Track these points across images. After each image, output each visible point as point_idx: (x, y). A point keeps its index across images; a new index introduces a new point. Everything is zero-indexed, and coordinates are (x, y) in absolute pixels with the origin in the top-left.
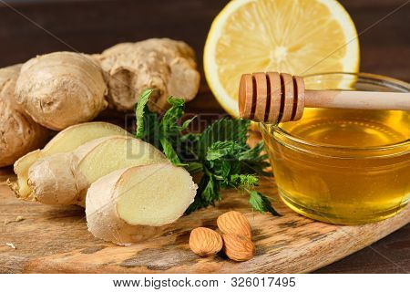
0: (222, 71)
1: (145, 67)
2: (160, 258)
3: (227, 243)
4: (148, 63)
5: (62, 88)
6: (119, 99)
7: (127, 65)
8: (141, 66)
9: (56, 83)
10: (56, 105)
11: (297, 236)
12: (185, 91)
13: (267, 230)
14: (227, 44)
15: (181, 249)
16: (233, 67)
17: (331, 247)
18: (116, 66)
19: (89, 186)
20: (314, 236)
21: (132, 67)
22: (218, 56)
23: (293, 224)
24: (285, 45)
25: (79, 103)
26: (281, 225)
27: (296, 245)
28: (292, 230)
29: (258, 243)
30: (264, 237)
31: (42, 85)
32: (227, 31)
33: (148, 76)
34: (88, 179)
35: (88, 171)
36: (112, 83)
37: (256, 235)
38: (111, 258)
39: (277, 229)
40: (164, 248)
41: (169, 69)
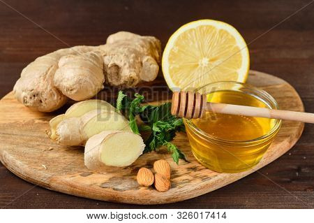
0: (171, 68)
1: (127, 65)
2: (120, 183)
3: (156, 180)
4: (129, 62)
5: (79, 82)
6: (112, 80)
7: (118, 63)
8: (125, 64)
9: (76, 79)
10: (75, 91)
11: (196, 177)
12: (150, 76)
13: (180, 172)
14: (176, 52)
15: (133, 179)
16: (178, 66)
17: (213, 185)
18: (112, 63)
19: (87, 139)
20: (204, 178)
21: (121, 64)
22: (170, 59)
23: (194, 169)
24: (208, 57)
25: (87, 90)
26: (189, 169)
27: (193, 183)
28: (193, 173)
29: (173, 180)
30: (177, 176)
31: (68, 79)
32: (177, 44)
33: (128, 71)
34: (88, 135)
35: (88, 131)
36: (109, 72)
37: (173, 174)
38: (95, 181)
39: (186, 171)
40: (123, 178)
41: (142, 63)
